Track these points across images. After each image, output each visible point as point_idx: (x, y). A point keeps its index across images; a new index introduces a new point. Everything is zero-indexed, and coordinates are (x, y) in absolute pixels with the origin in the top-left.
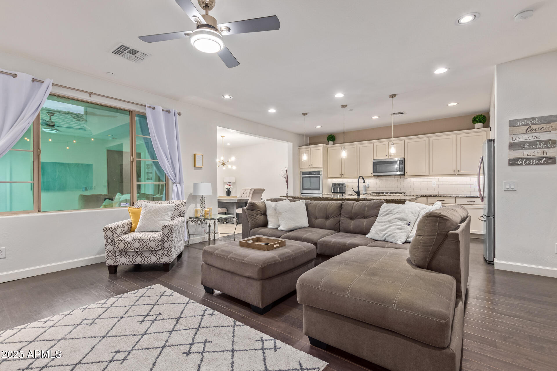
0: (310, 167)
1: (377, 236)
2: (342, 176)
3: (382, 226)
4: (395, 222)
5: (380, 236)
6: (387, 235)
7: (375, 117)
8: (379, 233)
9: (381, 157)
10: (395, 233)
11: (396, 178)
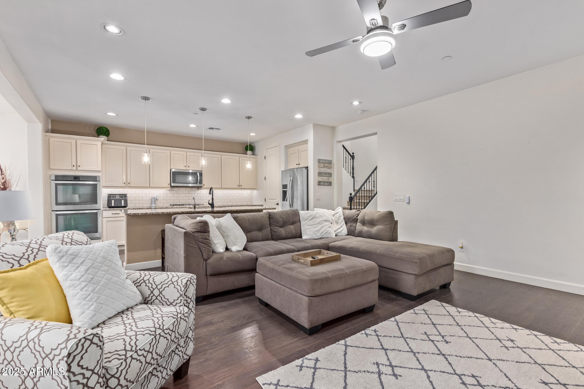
0: (74, 168)
1: (315, 236)
2: (127, 185)
3: (315, 228)
4: (323, 224)
5: (318, 236)
6: (324, 233)
7: (193, 126)
8: (316, 233)
9: (179, 167)
10: (329, 231)
11: (188, 189)
